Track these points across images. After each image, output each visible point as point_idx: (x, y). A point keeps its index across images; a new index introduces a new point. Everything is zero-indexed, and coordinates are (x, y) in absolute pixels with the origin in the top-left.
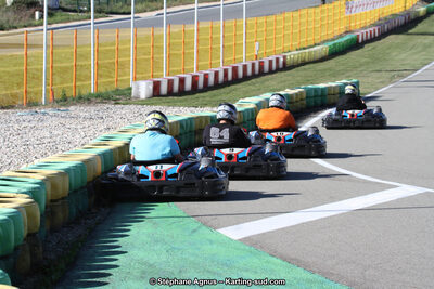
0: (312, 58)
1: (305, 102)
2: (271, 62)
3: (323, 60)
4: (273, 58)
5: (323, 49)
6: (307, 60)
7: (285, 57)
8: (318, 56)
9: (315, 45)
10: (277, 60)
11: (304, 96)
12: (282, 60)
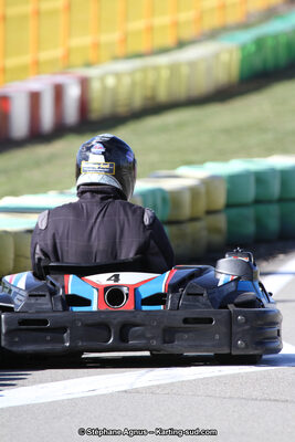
2: (35, 98)
3: (223, 94)
4: (42, 84)
5: (220, 58)
6: (163, 95)
7: (84, 83)
8: (203, 84)
9: (181, 44)
10: (59, 92)
11: (220, 199)
12: (73, 92)
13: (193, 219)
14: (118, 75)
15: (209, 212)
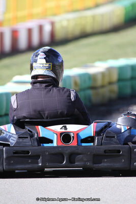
0: (97, 27)
1: (115, 88)
2: (30, 31)
3: (116, 29)
4: (33, 24)
5: (114, 12)
6: (89, 29)
7: (53, 24)
8: (107, 24)
9: (97, 6)
11: (115, 77)
12: (47, 29)
13: (103, 86)
14: (68, 20)
15: (110, 83)
